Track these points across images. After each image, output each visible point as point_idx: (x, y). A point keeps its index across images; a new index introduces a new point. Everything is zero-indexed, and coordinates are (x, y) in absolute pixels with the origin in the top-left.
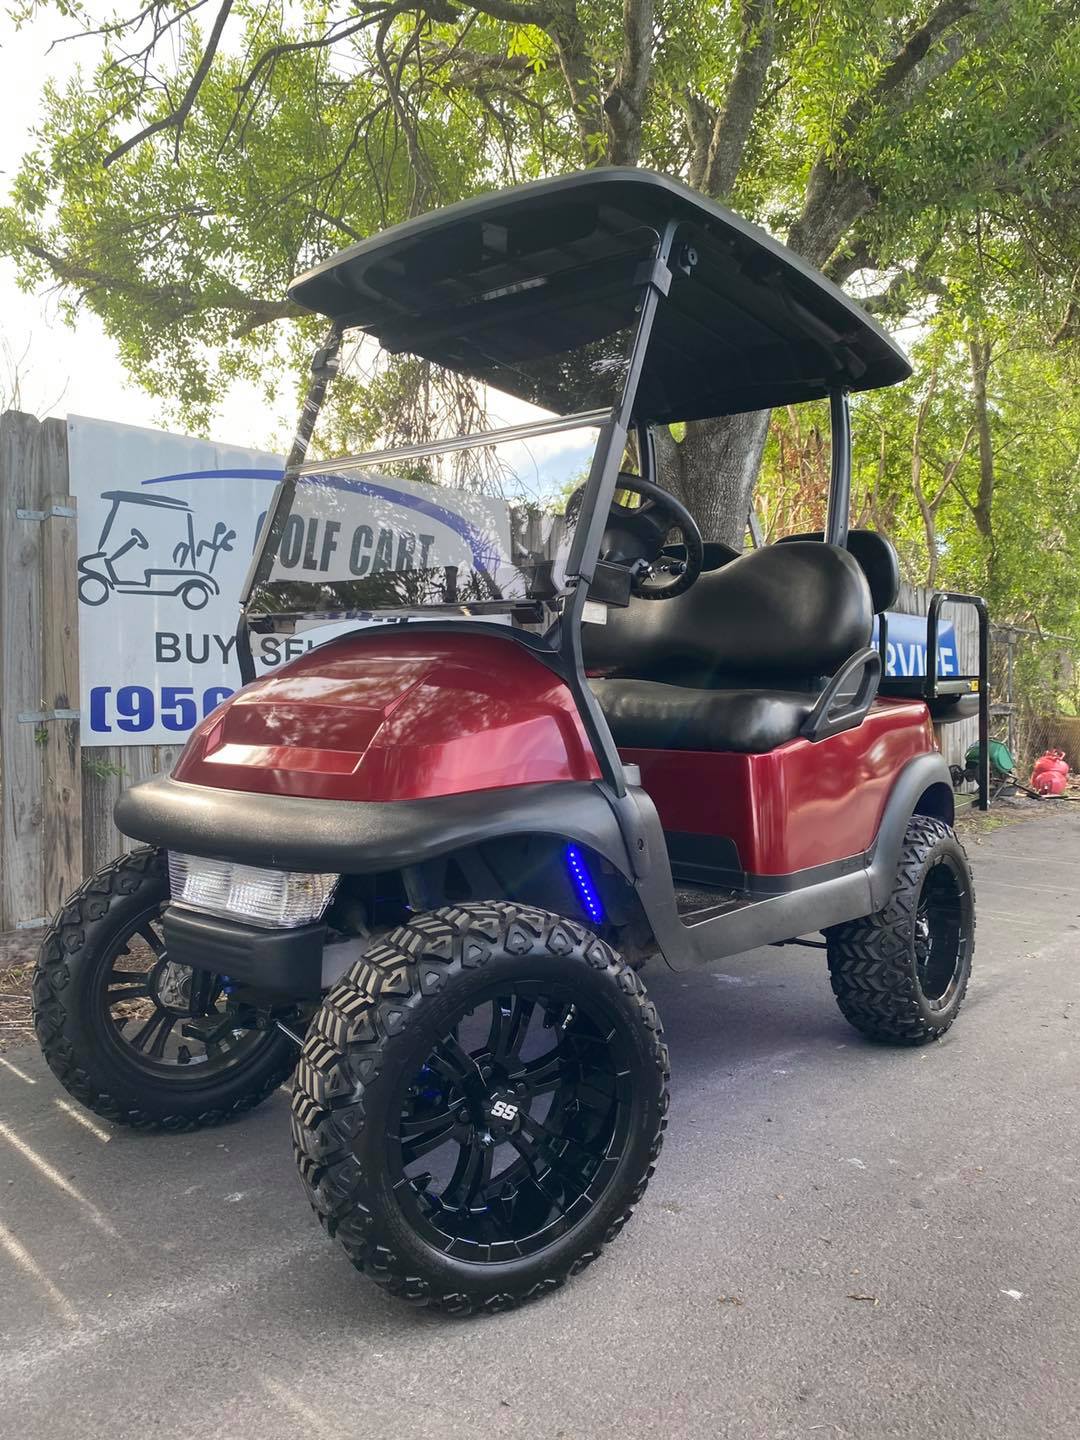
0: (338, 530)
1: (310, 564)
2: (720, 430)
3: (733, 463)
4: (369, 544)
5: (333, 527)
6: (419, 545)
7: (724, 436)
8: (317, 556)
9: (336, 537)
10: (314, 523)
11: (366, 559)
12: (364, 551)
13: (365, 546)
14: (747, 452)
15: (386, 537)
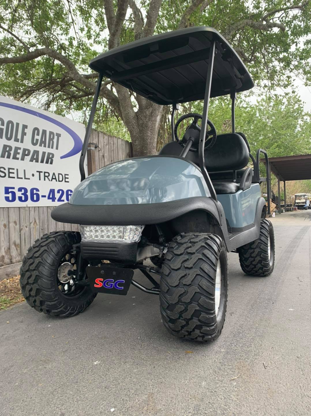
0: (27, 128)
1: (16, 140)
2: (149, 107)
3: (153, 119)
4: (38, 134)
5: (25, 127)
6: (56, 137)
7: (151, 109)
8: (19, 137)
9: (26, 131)
10: (18, 124)
11: (37, 140)
12: (36, 137)
13: (37, 135)
14: (158, 115)
15: (44, 132)
